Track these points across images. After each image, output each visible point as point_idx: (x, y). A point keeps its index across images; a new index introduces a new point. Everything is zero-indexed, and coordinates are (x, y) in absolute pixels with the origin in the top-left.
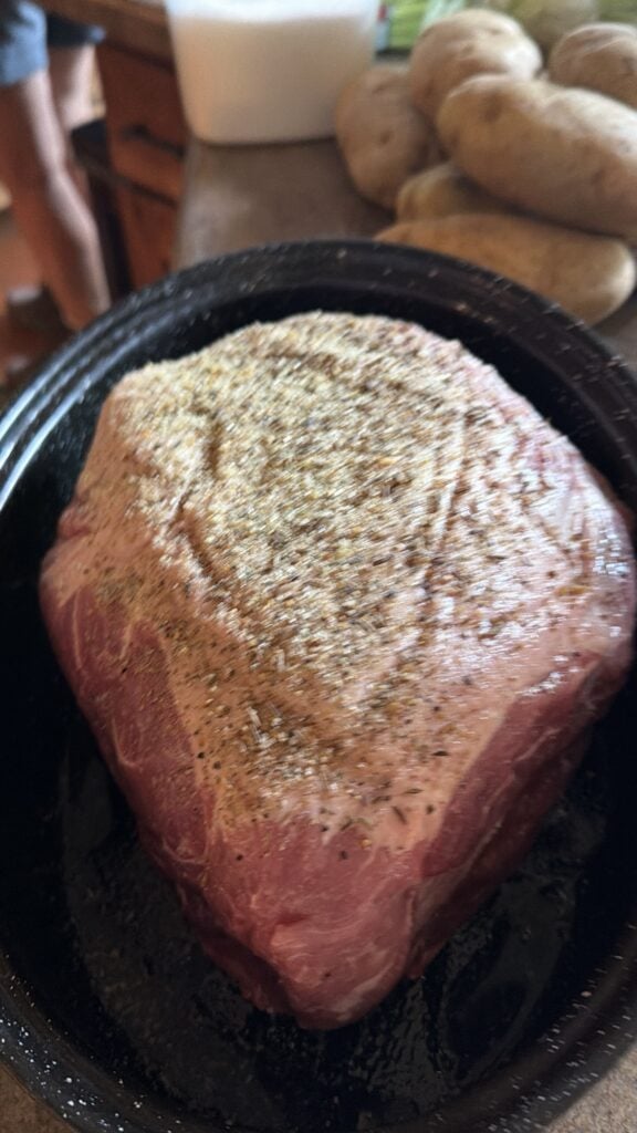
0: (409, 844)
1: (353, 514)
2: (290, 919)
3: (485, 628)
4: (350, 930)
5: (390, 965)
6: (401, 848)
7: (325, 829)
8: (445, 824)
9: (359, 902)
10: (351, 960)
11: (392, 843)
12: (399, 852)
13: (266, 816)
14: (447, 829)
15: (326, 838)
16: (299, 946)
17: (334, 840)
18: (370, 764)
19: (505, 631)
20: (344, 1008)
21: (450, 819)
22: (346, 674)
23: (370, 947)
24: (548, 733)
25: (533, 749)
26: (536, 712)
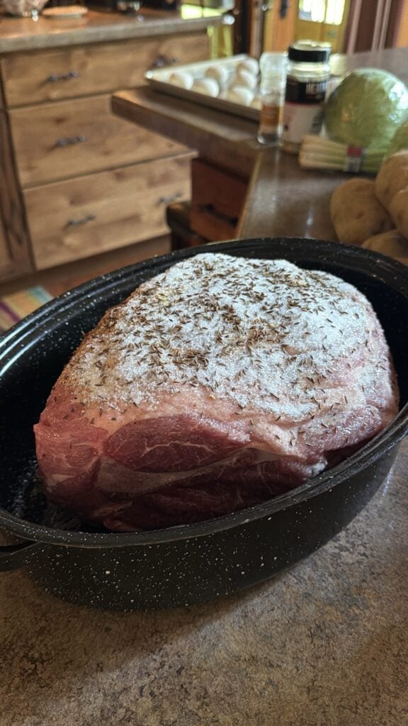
10: (55, 457)
14: (120, 435)
20: (51, 483)
21: (122, 432)
23: (64, 457)
24: (203, 446)
25: (188, 444)
26: (196, 427)
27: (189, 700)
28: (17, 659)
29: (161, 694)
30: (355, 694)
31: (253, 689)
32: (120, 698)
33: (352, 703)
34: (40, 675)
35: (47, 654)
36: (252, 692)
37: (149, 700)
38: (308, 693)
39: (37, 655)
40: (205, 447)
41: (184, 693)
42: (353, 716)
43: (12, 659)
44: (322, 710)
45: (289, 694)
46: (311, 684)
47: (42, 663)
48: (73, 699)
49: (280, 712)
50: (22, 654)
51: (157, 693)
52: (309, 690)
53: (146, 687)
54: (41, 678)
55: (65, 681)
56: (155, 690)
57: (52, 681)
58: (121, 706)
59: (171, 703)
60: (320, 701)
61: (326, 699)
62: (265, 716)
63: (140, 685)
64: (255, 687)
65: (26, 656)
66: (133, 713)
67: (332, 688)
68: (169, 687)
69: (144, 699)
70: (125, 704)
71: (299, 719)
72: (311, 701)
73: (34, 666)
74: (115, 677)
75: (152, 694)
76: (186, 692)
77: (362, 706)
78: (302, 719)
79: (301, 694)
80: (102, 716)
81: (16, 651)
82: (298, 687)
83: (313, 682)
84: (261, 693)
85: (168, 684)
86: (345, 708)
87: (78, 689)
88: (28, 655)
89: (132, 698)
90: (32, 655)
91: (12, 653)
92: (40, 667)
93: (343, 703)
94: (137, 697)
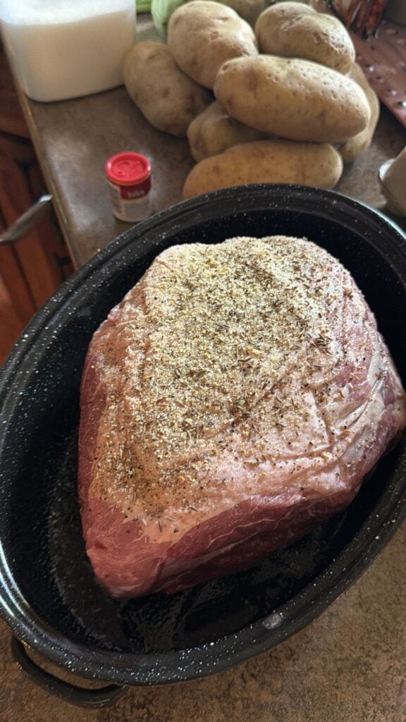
0: (160, 541)
1: (220, 376)
2: (100, 546)
3: (252, 460)
4: (121, 564)
5: (140, 585)
6: (155, 540)
7: (126, 517)
8: (182, 539)
9: (128, 554)
10: (120, 575)
11: (152, 536)
12: (154, 542)
13: (105, 499)
14: (184, 542)
15: (125, 521)
16: (98, 559)
17: (127, 523)
18: (159, 498)
19: (262, 466)
20: (116, 592)
21: (186, 538)
22: (167, 454)
23: (129, 574)
24: (263, 520)
25: (251, 524)
26: (256, 508)
27: (282, 663)
28: (127, 713)
29: (259, 671)
30: (392, 589)
31: (322, 627)
32: (231, 693)
33: (394, 597)
34: (156, 714)
35: (150, 693)
36: (323, 630)
37: (254, 681)
38: (361, 607)
39: (142, 700)
40: (265, 519)
41: (275, 661)
42: (399, 606)
43: (123, 715)
44: (377, 615)
45: (349, 616)
46: (359, 599)
47: (151, 702)
48: (195, 717)
49: (350, 634)
50: (128, 706)
51: (256, 673)
52: (360, 604)
53: (245, 673)
54: (159, 716)
55: (179, 707)
56: (253, 671)
57: (169, 713)
58: (236, 700)
59: (271, 674)
60: (372, 609)
61: (375, 605)
62: (342, 643)
63: (240, 674)
64: (322, 625)
65: (133, 706)
66: (248, 699)
67: (375, 594)
68: (262, 662)
69: (249, 683)
70: (238, 696)
71: (366, 631)
72: (367, 612)
73: (145, 710)
74: (216, 679)
75: (252, 675)
76: (276, 658)
77: (401, 596)
78: (368, 630)
79: (357, 611)
80: (227, 716)
81: (122, 706)
82: (353, 606)
83: (360, 596)
84: (330, 627)
85: (260, 661)
86: (391, 604)
87: (194, 707)
88: (134, 705)
89: (240, 688)
90: (138, 701)
91: (119, 710)
92: (151, 708)
93: (388, 601)
94: (243, 684)
